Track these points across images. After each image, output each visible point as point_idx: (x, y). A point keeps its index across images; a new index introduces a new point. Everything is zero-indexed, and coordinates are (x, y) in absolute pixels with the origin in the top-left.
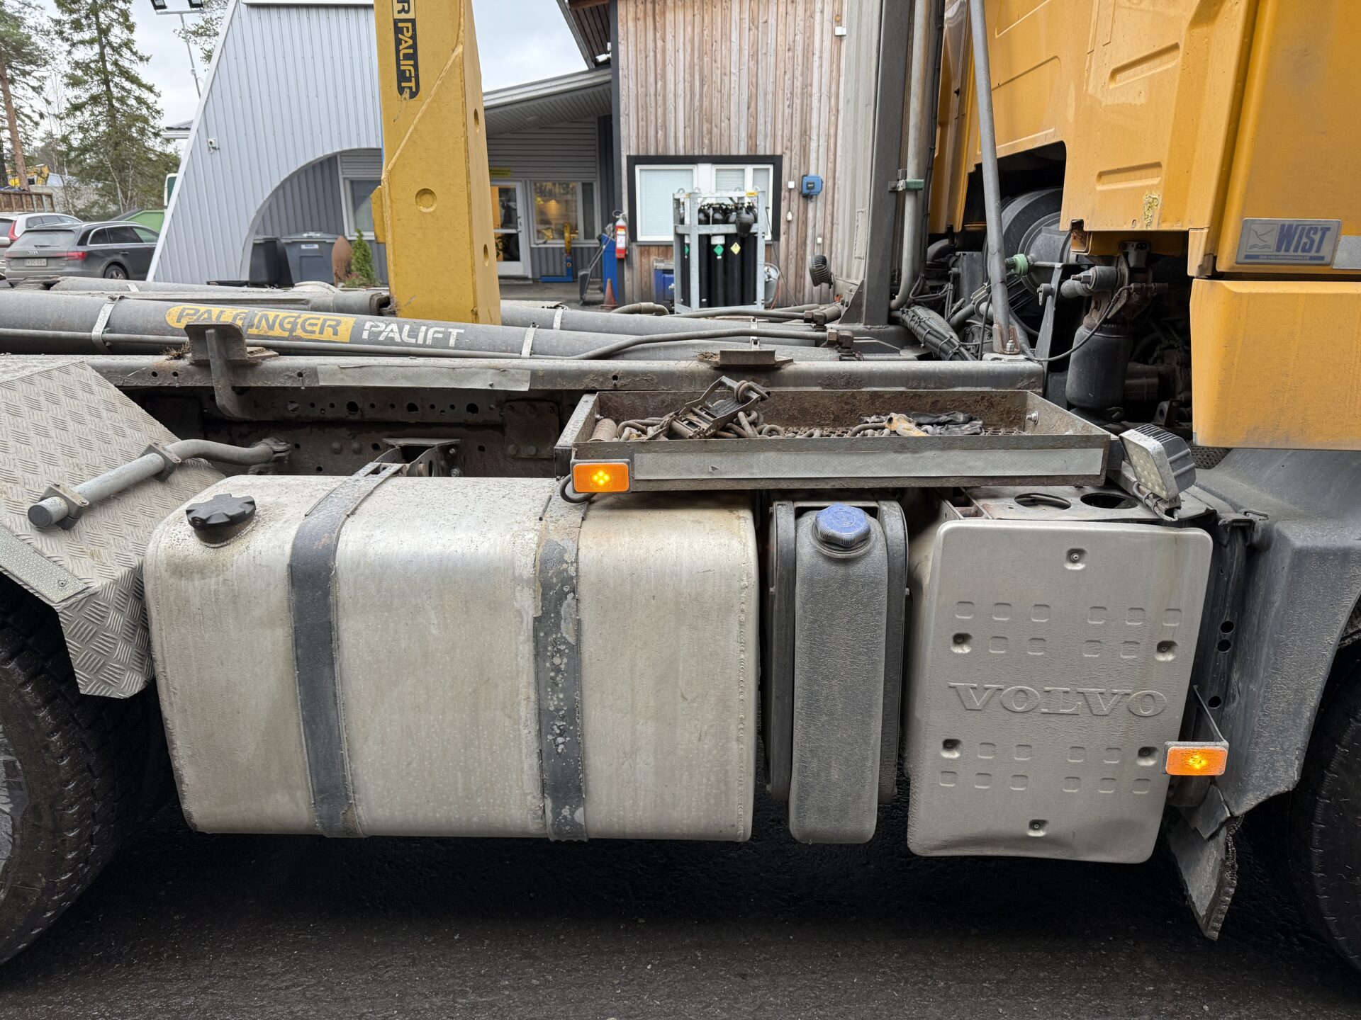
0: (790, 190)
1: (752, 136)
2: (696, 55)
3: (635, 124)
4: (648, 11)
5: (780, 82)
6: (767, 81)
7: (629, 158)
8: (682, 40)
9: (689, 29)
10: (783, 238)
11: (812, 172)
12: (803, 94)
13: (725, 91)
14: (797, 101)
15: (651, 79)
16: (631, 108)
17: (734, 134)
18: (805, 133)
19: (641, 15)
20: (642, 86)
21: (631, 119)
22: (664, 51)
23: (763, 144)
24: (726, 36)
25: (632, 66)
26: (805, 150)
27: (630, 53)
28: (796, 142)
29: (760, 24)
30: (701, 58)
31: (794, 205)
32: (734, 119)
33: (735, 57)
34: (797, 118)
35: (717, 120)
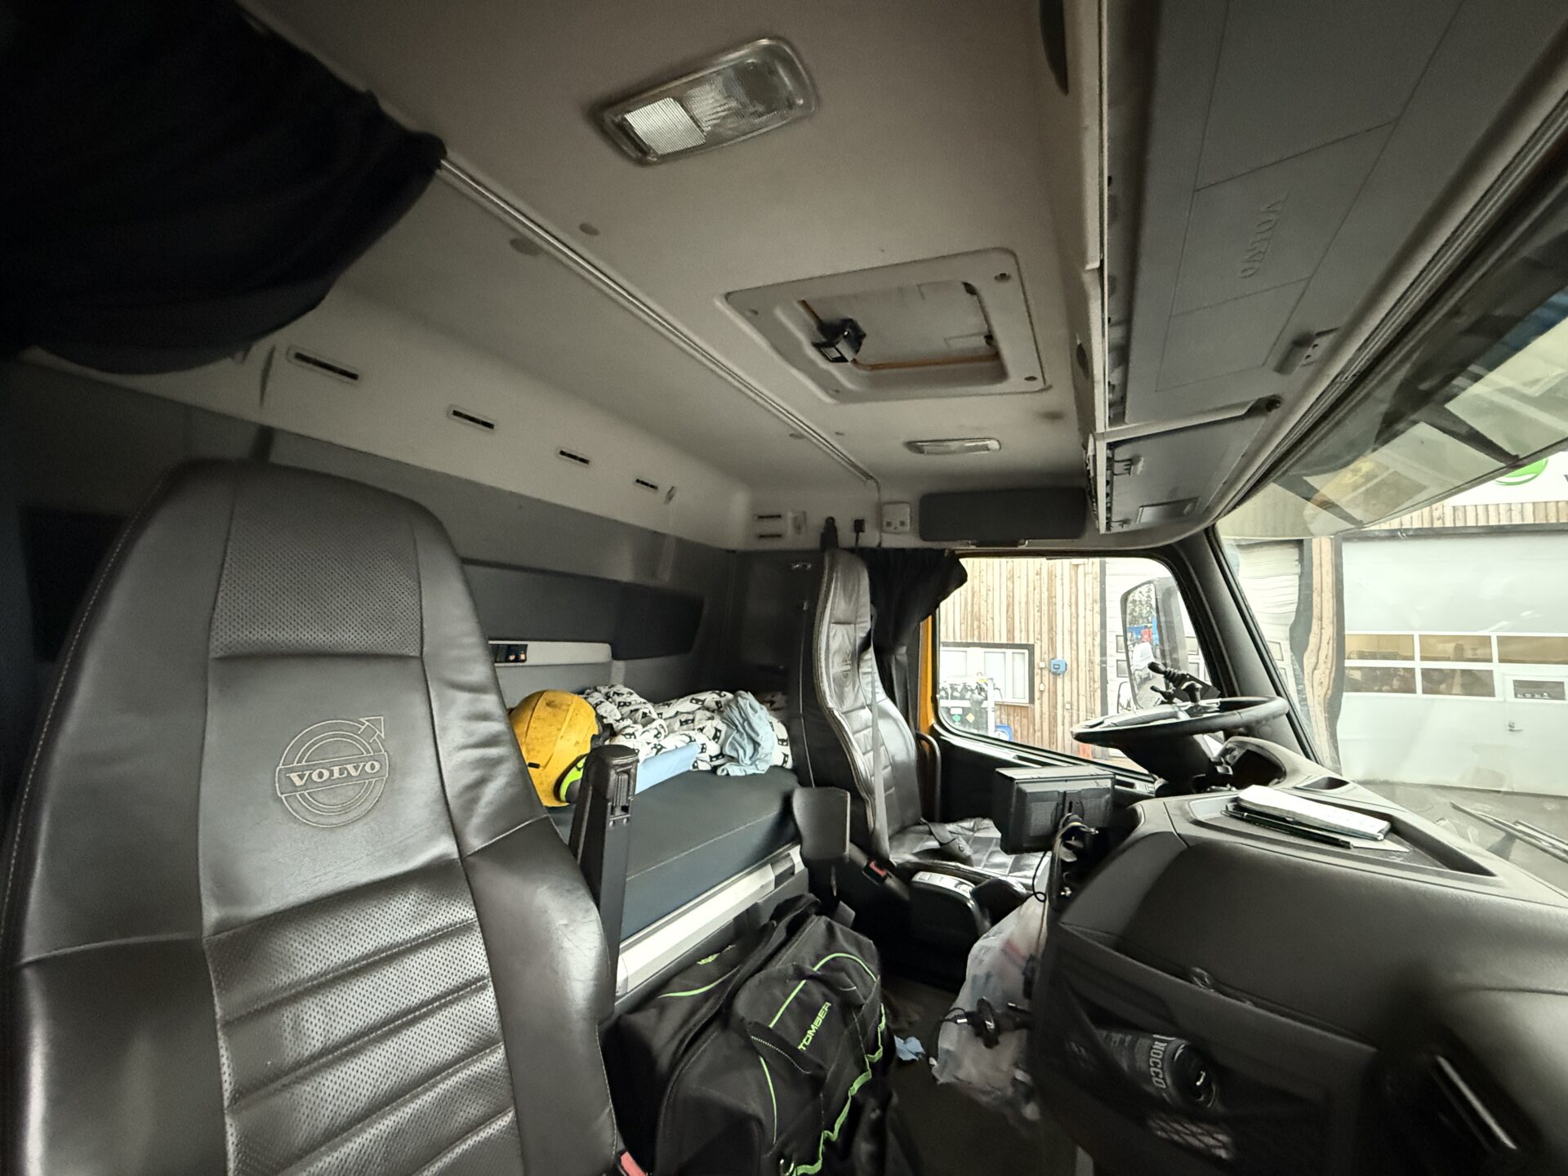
0: (1041, 669)
1: (1011, 631)
5: (1031, 595)
6: (1020, 593)
10: (1037, 702)
11: (1059, 657)
12: (1049, 603)
13: (990, 601)
14: (1045, 608)
17: (997, 629)
18: (1051, 629)
23: (1019, 636)
28: (1045, 636)
31: (1046, 679)
32: (996, 619)
34: (1045, 619)
35: (983, 619)
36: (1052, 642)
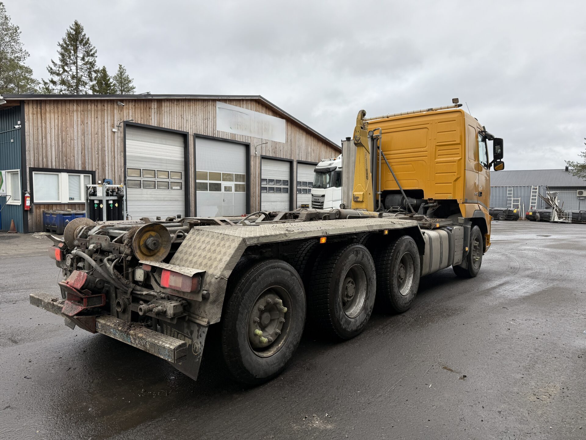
1: (84, 163)
2: (60, 131)
3: (33, 155)
4: (38, 111)
5: (93, 145)
6: (88, 143)
7: (30, 168)
8: (53, 125)
9: (56, 121)
11: (107, 178)
12: (102, 150)
13: (72, 146)
14: (100, 152)
15: (40, 138)
16: (31, 148)
17: (76, 162)
18: (103, 163)
19: (35, 112)
20: (36, 140)
21: (31, 153)
22: (46, 128)
23: (88, 167)
24: (72, 125)
25: (31, 132)
26: (104, 170)
27: (30, 126)
28: (100, 167)
29: (85, 124)
30: (62, 133)
32: (76, 156)
33: (75, 134)
34: (100, 158)
35: (69, 156)
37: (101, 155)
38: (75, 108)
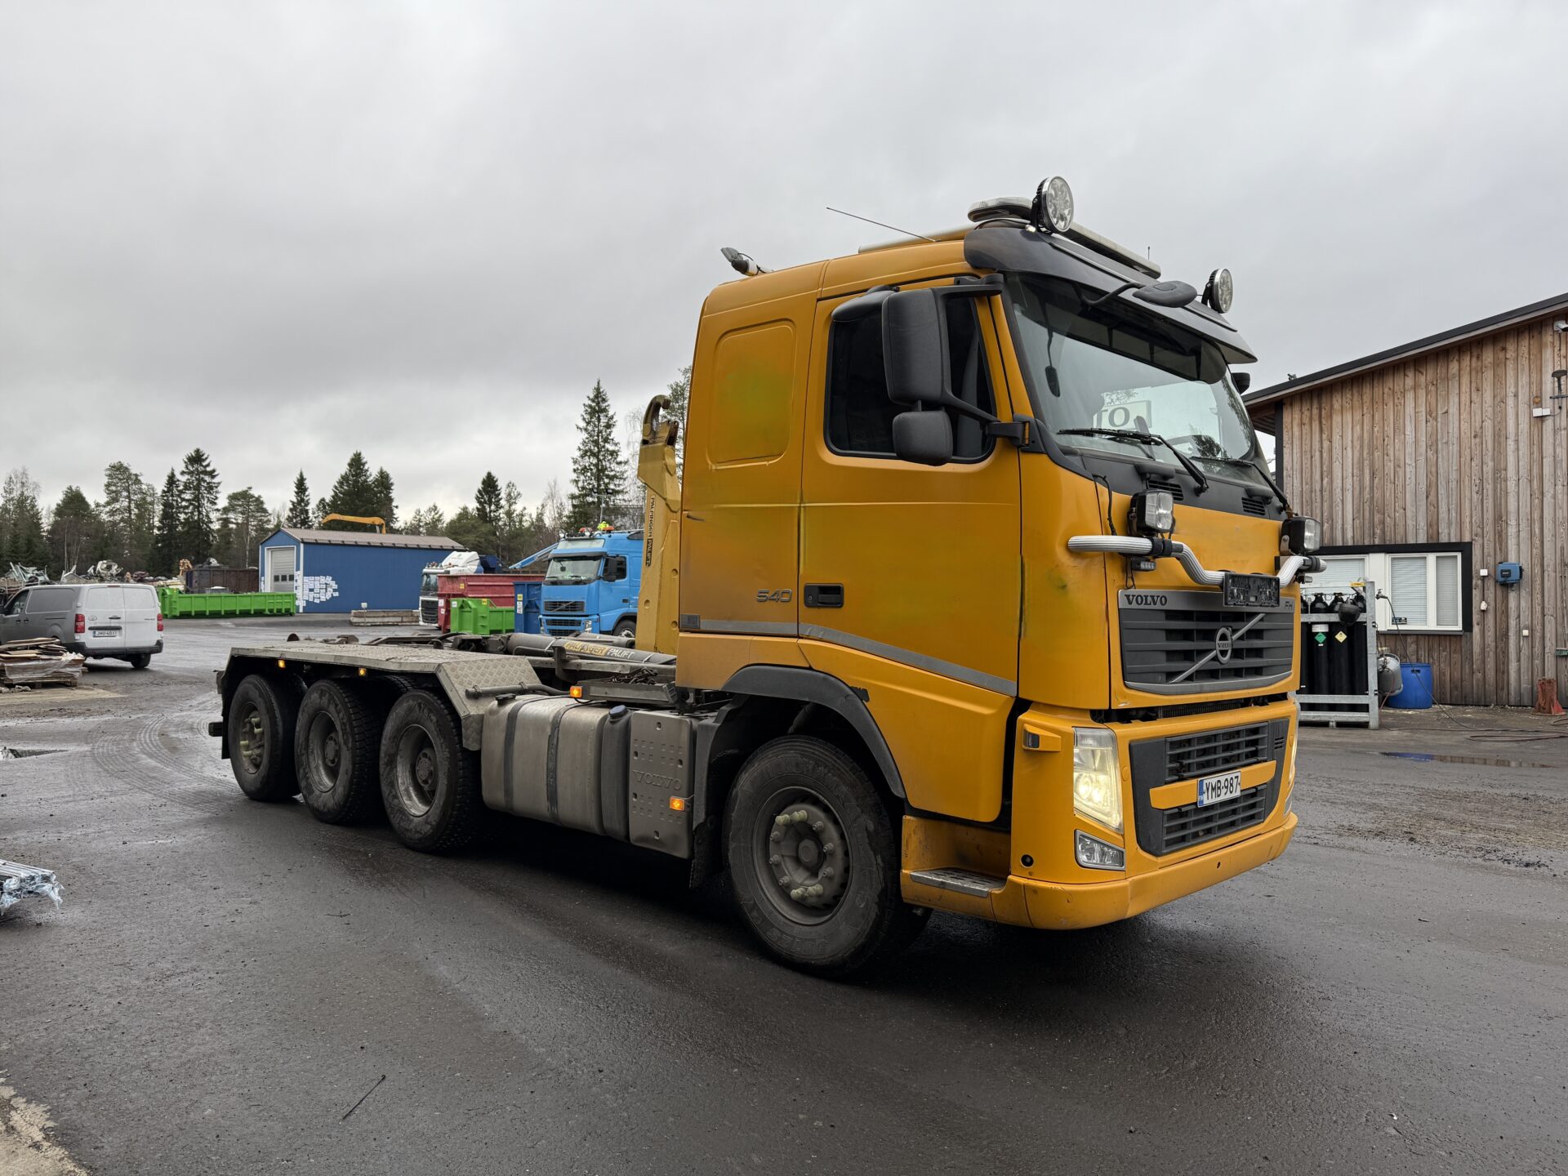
0: (1483, 578)
1: (1433, 525)
2: (1365, 452)
4: (1314, 416)
5: (1466, 469)
6: (1448, 466)
8: (1350, 438)
9: (1358, 428)
10: (1476, 629)
11: (1512, 558)
12: (1495, 480)
13: (1400, 482)
14: (1489, 487)
15: (1317, 477)
16: (1295, 504)
17: (1410, 523)
18: (1500, 519)
19: (1306, 420)
20: (1307, 484)
22: (1330, 450)
23: (1446, 531)
24: (1399, 429)
25: (1297, 466)
26: (1500, 536)
28: (1489, 528)
29: (1439, 415)
30: (1371, 453)
31: (1490, 594)
32: (1410, 508)
33: (1410, 449)
34: (1489, 504)
35: (1390, 510)
36: (1500, 537)
37: (1490, 493)
38: (1409, 381)
